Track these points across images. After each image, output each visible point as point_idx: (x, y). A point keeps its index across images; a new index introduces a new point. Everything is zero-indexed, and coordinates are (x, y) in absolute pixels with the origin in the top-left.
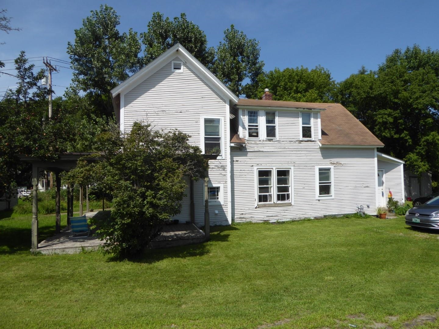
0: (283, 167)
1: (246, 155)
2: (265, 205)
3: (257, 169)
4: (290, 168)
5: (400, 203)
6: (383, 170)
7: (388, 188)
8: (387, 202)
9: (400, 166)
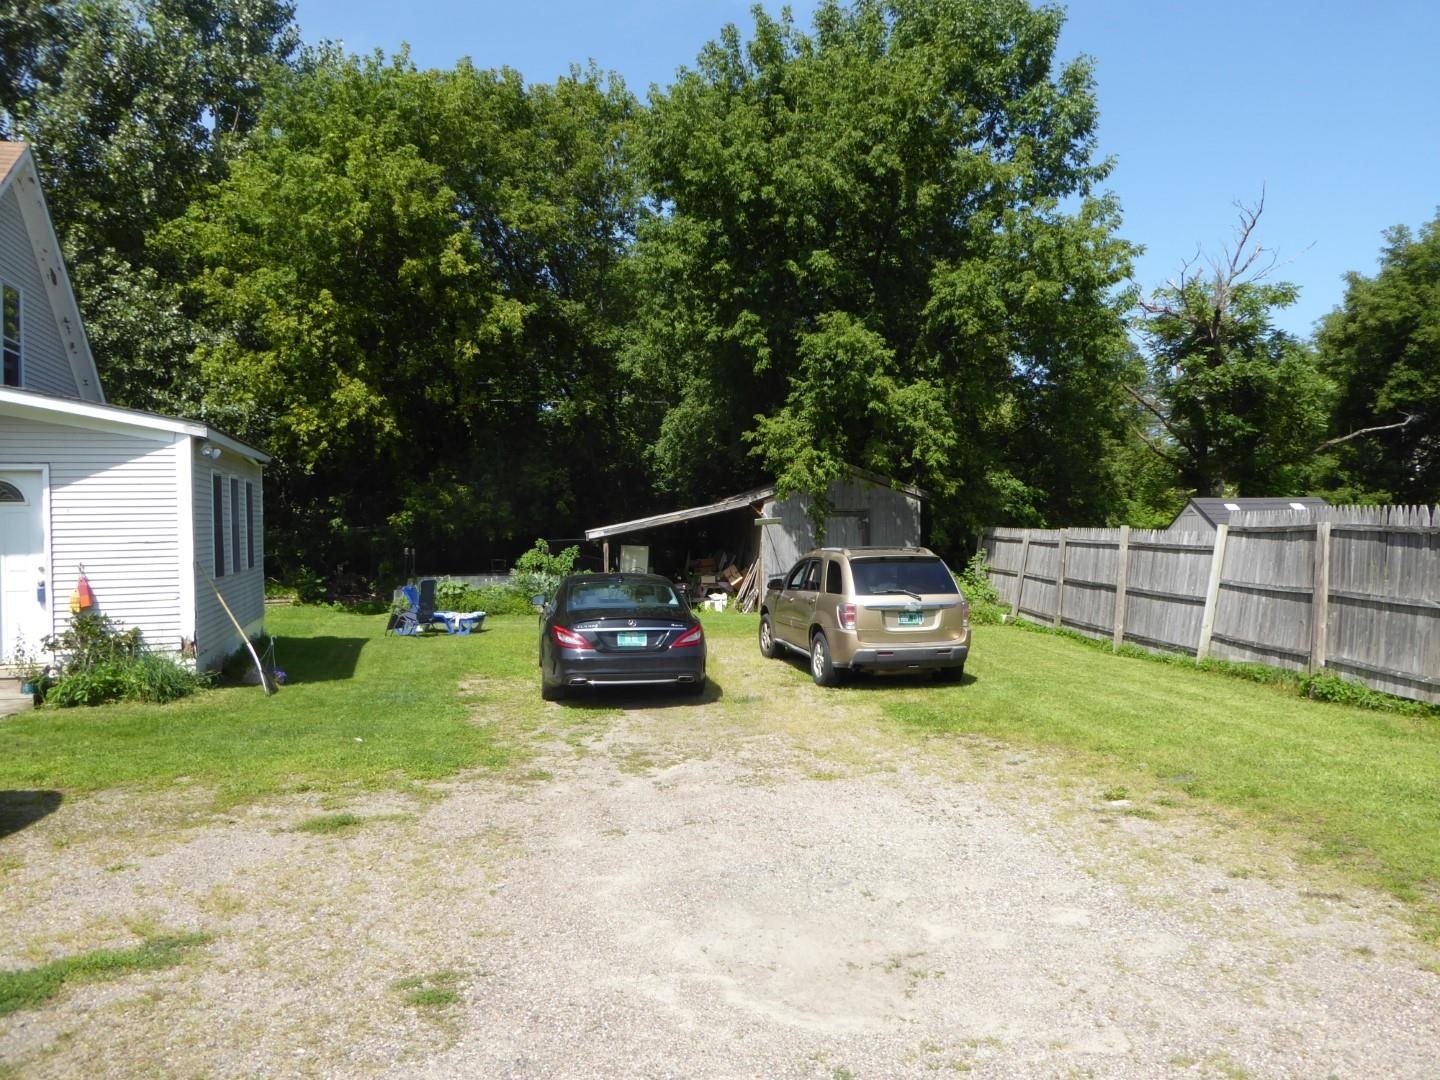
5: (163, 640)
6: (40, 472)
7: (77, 563)
8: (61, 635)
9: (162, 448)
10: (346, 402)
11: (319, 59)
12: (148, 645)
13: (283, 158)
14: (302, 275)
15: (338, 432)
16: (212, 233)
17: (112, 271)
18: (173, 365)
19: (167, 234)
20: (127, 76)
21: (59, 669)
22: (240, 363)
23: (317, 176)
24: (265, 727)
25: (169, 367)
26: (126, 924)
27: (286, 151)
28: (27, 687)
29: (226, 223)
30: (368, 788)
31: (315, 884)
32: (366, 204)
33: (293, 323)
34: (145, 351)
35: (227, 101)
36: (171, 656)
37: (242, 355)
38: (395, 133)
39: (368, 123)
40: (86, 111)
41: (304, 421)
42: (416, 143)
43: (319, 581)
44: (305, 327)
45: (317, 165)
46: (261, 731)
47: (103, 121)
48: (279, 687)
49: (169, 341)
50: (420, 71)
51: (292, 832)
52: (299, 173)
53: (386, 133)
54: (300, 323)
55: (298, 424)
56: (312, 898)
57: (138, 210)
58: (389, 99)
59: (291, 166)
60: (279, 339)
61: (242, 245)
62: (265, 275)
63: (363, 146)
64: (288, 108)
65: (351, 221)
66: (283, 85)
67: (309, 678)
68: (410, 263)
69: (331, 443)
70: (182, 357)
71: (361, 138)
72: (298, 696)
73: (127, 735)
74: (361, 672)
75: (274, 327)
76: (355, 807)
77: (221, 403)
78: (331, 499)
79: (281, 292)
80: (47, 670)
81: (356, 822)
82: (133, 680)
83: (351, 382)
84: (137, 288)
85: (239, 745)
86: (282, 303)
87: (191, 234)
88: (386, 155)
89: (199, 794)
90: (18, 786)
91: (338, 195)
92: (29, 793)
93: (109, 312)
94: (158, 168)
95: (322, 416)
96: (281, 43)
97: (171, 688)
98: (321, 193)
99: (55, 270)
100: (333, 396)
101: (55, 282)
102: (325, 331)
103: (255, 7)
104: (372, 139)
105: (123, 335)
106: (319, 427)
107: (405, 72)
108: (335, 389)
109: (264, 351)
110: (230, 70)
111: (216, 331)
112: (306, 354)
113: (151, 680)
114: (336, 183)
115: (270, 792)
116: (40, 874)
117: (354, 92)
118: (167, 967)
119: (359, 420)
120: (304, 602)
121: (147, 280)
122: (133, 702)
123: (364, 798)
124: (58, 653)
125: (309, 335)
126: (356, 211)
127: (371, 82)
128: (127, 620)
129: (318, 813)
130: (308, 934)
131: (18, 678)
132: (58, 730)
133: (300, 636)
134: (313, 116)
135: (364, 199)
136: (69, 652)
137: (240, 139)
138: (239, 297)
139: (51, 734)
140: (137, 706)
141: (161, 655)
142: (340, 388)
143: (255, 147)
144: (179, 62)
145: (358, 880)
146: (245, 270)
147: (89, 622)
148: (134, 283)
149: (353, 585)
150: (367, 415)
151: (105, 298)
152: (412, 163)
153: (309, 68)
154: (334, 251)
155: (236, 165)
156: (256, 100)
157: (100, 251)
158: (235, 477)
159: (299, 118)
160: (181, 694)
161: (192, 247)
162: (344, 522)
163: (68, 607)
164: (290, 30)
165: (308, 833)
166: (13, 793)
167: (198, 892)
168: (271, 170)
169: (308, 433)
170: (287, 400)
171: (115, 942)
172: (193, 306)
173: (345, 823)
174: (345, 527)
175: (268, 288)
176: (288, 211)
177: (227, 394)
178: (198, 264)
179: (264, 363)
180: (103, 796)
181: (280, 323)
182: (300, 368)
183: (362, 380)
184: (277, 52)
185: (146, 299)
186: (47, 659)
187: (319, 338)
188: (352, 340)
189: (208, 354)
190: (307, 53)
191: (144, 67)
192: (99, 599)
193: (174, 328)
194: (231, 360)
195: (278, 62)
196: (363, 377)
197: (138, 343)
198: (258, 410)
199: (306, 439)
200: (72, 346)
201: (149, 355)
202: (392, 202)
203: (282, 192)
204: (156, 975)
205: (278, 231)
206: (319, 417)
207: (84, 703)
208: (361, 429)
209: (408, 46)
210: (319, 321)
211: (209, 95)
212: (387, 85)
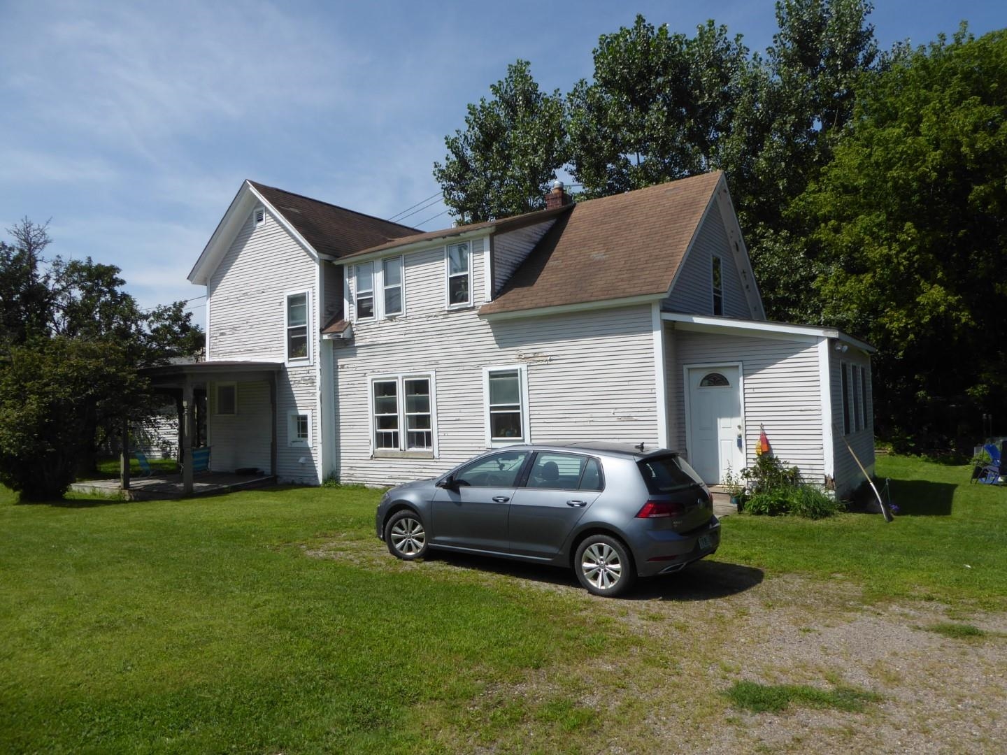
0: (417, 373)
1: (354, 354)
2: (386, 452)
3: (372, 380)
4: (429, 376)
5: (813, 477)
6: (738, 367)
7: (759, 423)
8: (751, 469)
9: (809, 348)
10: (928, 303)
11: (893, 58)
12: (804, 479)
13: (872, 136)
14: (890, 214)
15: (922, 326)
16: (825, 199)
17: (763, 236)
18: (802, 291)
19: (796, 205)
20: (767, 112)
21: (751, 490)
22: (847, 284)
23: (898, 141)
24: (889, 546)
25: (799, 293)
26: (820, 671)
27: (873, 130)
28: (734, 500)
29: (833, 190)
30: (984, 608)
31: (955, 678)
32: (938, 152)
33: (885, 250)
34: (784, 284)
35: (829, 108)
36: (818, 487)
37: (848, 279)
38: (959, 92)
39: (936, 91)
40: (745, 141)
41: (895, 321)
42: (977, 94)
43: (909, 438)
44: (894, 252)
45: (898, 134)
46: (887, 548)
47: (754, 145)
48: (894, 516)
49: (798, 276)
50: (977, 38)
51: (927, 631)
52: (884, 143)
53: (951, 95)
54: (890, 249)
55: (891, 323)
56: (956, 689)
57: (776, 195)
58: (952, 68)
59: (879, 139)
60: (874, 263)
61: (845, 203)
62: (863, 219)
63: (934, 109)
64: (874, 100)
65: (927, 167)
66: (869, 85)
67: (916, 512)
68: (978, 188)
69: (916, 335)
70: (807, 285)
71: (932, 104)
72: (909, 524)
73: (795, 538)
74: (957, 512)
75: (870, 255)
76: (976, 622)
77: (834, 313)
78: (916, 377)
79: (875, 229)
80: (744, 490)
81: (981, 635)
82: (795, 501)
83: (932, 287)
84: (778, 245)
85: (872, 557)
86: (875, 237)
87: (811, 202)
88: (952, 111)
89: (851, 588)
90: (737, 562)
91: (916, 151)
92: (743, 567)
93: (761, 263)
94: (788, 165)
95: (908, 316)
96: (865, 57)
97: (819, 509)
98: (902, 153)
99: (738, 243)
100: (917, 300)
101: (738, 250)
102: (909, 253)
103: (845, 39)
104: (940, 102)
105: (770, 276)
106: (908, 324)
107: (964, 44)
108: (919, 295)
109: (863, 273)
110: (830, 87)
111: (828, 264)
112: (895, 271)
113: (807, 503)
114: (913, 143)
115: (902, 596)
116: (761, 623)
117: (922, 73)
118: (855, 712)
119: (939, 316)
120: (897, 453)
121: (783, 238)
122: (796, 517)
123: (982, 616)
124: (749, 480)
125: (897, 257)
126: (930, 159)
127: (936, 61)
128: (791, 462)
129: (945, 620)
130: (957, 717)
131: (729, 494)
132: (753, 529)
133: (900, 479)
134: (892, 99)
135: (936, 149)
136: (756, 480)
137: (838, 131)
138: (845, 239)
139: (750, 531)
140: (799, 519)
141: (812, 486)
142: (923, 293)
143: (850, 133)
144: (798, 94)
145: (994, 683)
146: (849, 219)
147: (767, 461)
148: (776, 242)
149: (936, 441)
150: (946, 312)
151: (759, 254)
152: (975, 111)
153: (885, 67)
154: (915, 192)
155: (838, 149)
156: (849, 101)
157: (755, 226)
158: (855, 364)
159: (881, 104)
160: (826, 514)
161: (811, 211)
162: (928, 394)
163: (754, 451)
164: (871, 45)
165: (941, 635)
166: (735, 565)
167: (865, 662)
168: (863, 146)
169: (898, 329)
170: (881, 307)
171: (815, 682)
172: (814, 251)
173: (971, 633)
174: (929, 398)
175: (865, 228)
176: (877, 172)
177: (839, 306)
178: (816, 222)
179: (864, 282)
180: (787, 577)
181: (875, 253)
182: (890, 282)
183: (941, 285)
184: (862, 64)
185: (783, 250)
186: (743, 483)
187: (904, 258)
188: (931, 256)
189: (825, 281)
190: (883, 57)
191: (777, 103)
192: (773, 447)
193: (801, 267)
194: (840, 283)
195: (863, 71)
196: (941, 282)
197: (780, 280)
198: (860, 316)
199: (897, 333)
200: (747, 287)
201: (786, 287)
202: (960, 144)
203: (873, 160)
204: (849, 716)
205: (870, 188)
206: (907, 316)
207: (766, 513)
208: (941, 323)
209: (966, 23)
210: (904, 246)
211: (816, 107)
212: (950, 58)
